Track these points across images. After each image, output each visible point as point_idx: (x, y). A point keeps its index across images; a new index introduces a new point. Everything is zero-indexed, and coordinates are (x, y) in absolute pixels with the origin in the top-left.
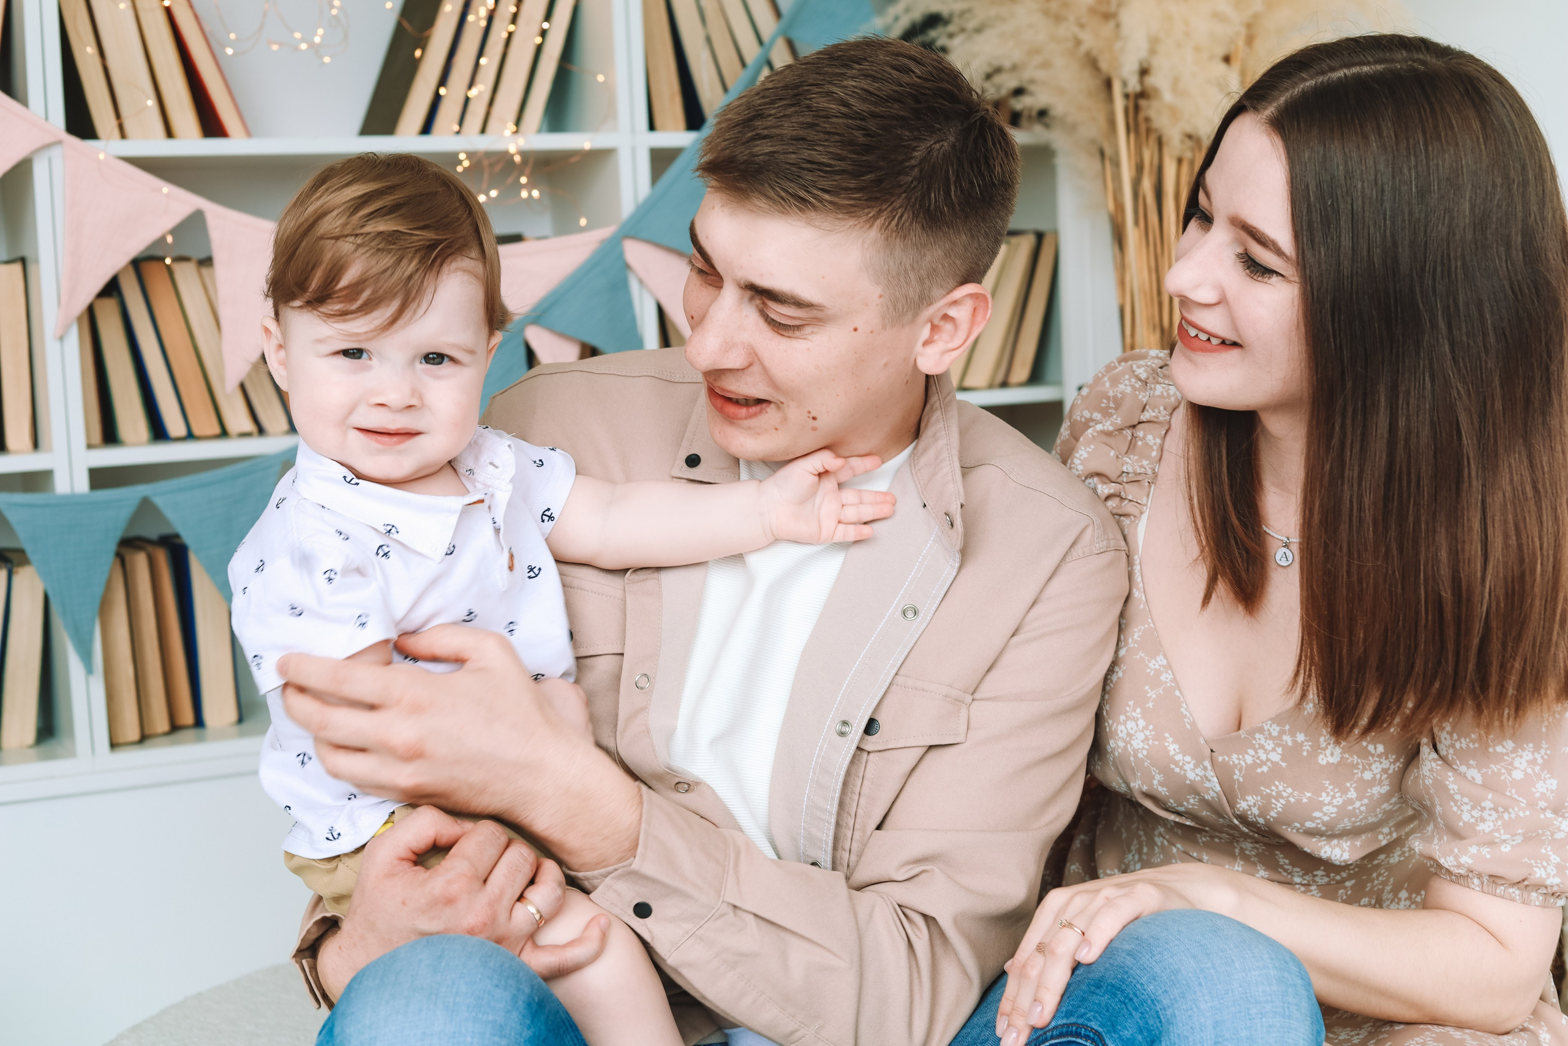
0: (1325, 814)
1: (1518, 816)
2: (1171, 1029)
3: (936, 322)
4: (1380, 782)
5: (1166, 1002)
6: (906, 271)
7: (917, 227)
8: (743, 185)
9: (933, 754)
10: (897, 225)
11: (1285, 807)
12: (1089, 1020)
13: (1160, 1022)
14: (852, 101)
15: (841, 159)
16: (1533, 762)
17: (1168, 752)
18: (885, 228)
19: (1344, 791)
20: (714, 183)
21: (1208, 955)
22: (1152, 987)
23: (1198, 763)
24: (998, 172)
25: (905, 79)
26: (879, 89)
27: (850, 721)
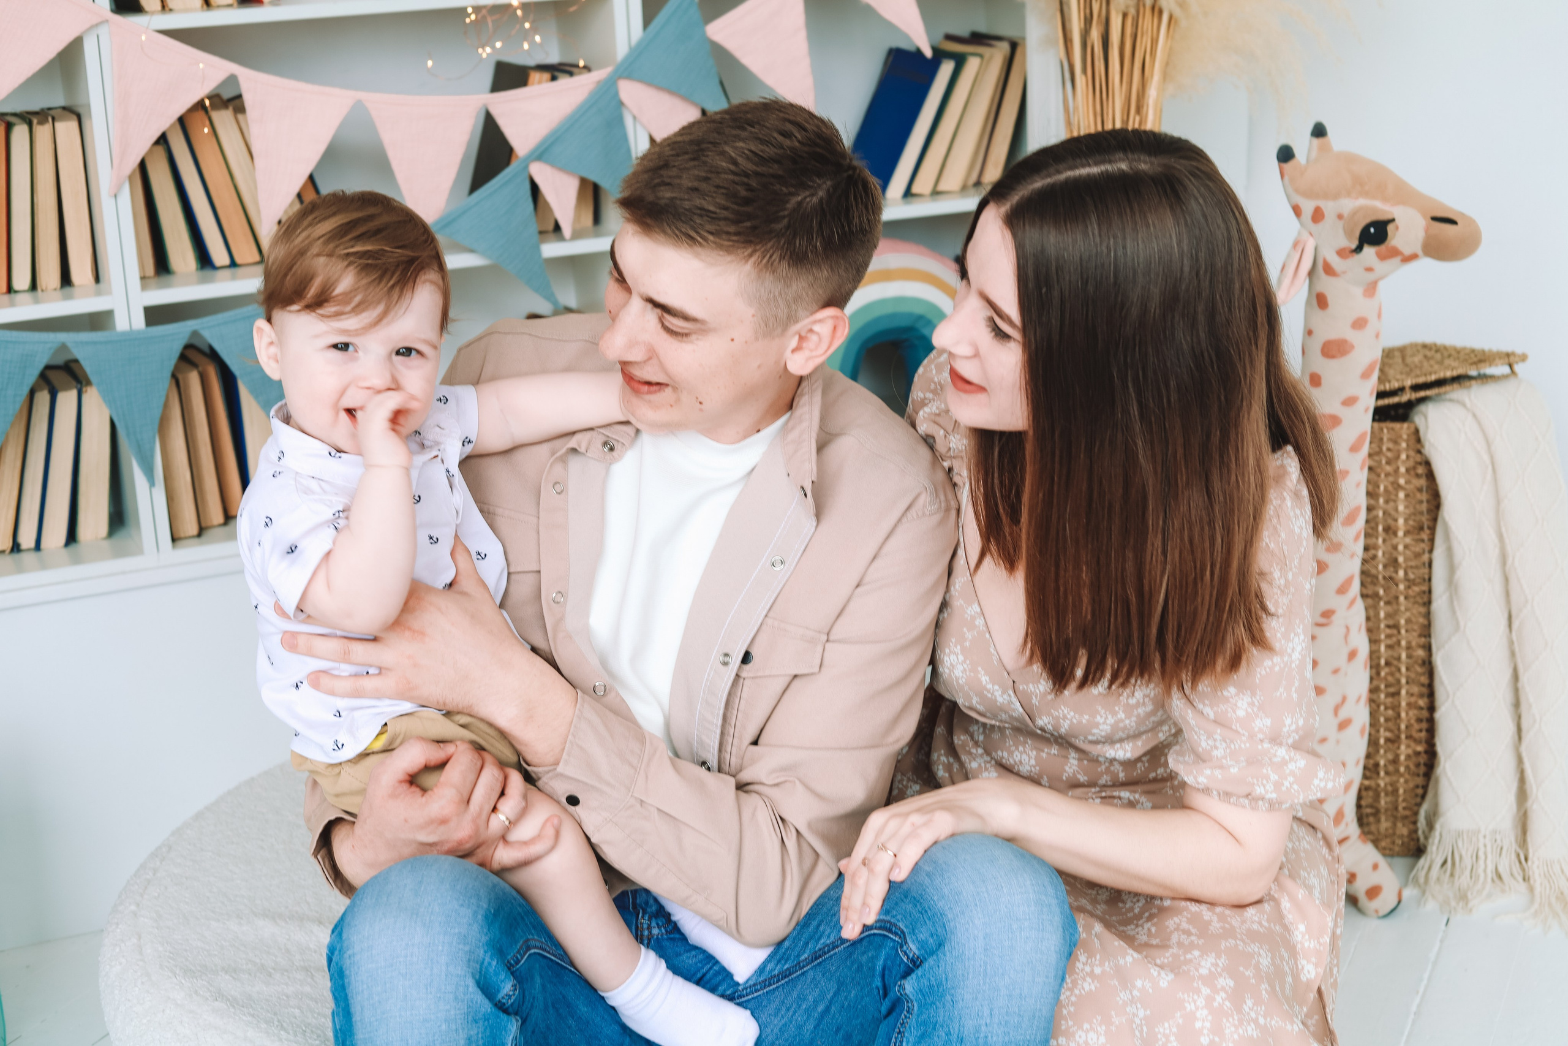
0: (1101, 731)
1: (1240, 747)
2: (952, 937)
3: (803, 334)
4: (1144, 704)
5: (950, 916)
6: (774, 297)
7: (785, 265)
8: (649, 221)
9: (796, 682)
10: (768, 261)
11: (1070, 726)
12: (898, 921)
13: (946, 930)
14: (740, 160)
15: (726, 208)
16: (1252, 704)
17: (981, 682)
18: (757, 264)
19: (1114, 714)
20: (628, 216)
21: (983, 881)
22: (941, 904)
23: (1004, 692)
24: (856, 224)
25: (787, 142)
26: (762, 151)
27: (730, 653)
